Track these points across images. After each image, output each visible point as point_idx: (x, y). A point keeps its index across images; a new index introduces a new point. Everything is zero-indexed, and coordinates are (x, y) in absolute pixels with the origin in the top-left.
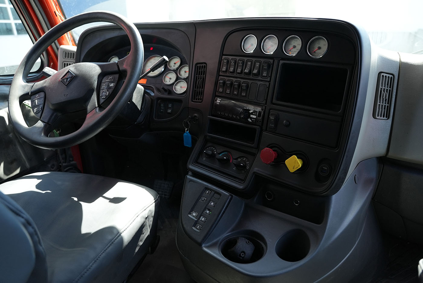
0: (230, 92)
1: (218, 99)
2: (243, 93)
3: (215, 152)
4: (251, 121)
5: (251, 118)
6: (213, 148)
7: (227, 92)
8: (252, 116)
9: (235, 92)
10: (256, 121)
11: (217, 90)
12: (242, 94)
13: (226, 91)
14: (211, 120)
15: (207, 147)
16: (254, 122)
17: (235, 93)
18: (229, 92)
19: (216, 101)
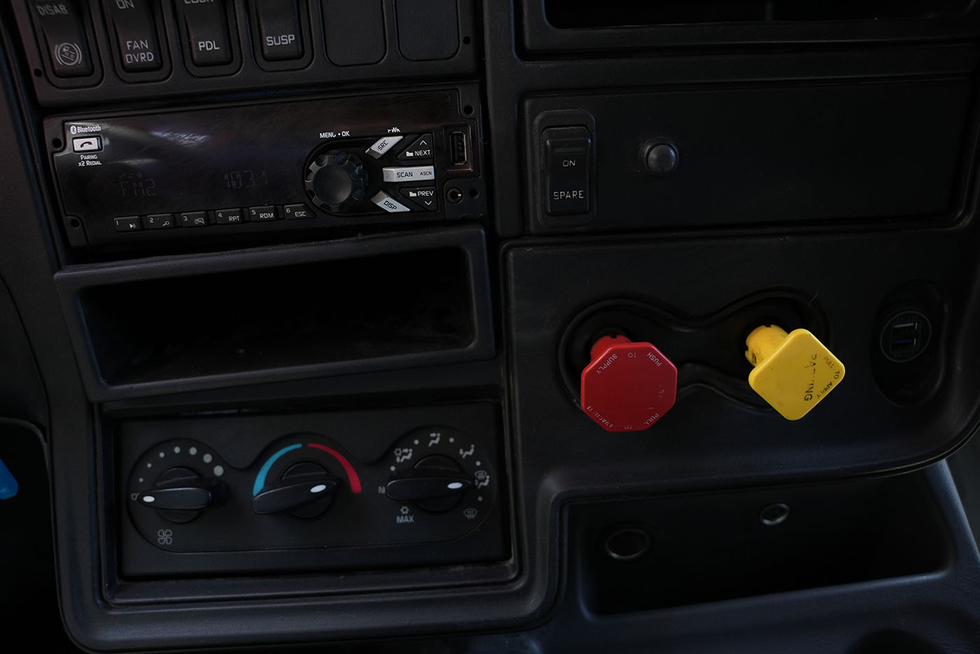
0: (156, 47)
1: (74, 129)
2: (276, 35)
3: (219, 471)
4: (401, 208)
5: (398, 190)
6: (185, 450)
7: (129, 59)
8: (393, 174)
9: (202, 45)
10: (438, 196)
11: (34, 64)
12: (270, 41)
13: (116, 51)
14: (94, 295)
15: (144, 457)
16: (426, 210)
17: (207, 45)
18: (147, 57)
19: (60, 144)
